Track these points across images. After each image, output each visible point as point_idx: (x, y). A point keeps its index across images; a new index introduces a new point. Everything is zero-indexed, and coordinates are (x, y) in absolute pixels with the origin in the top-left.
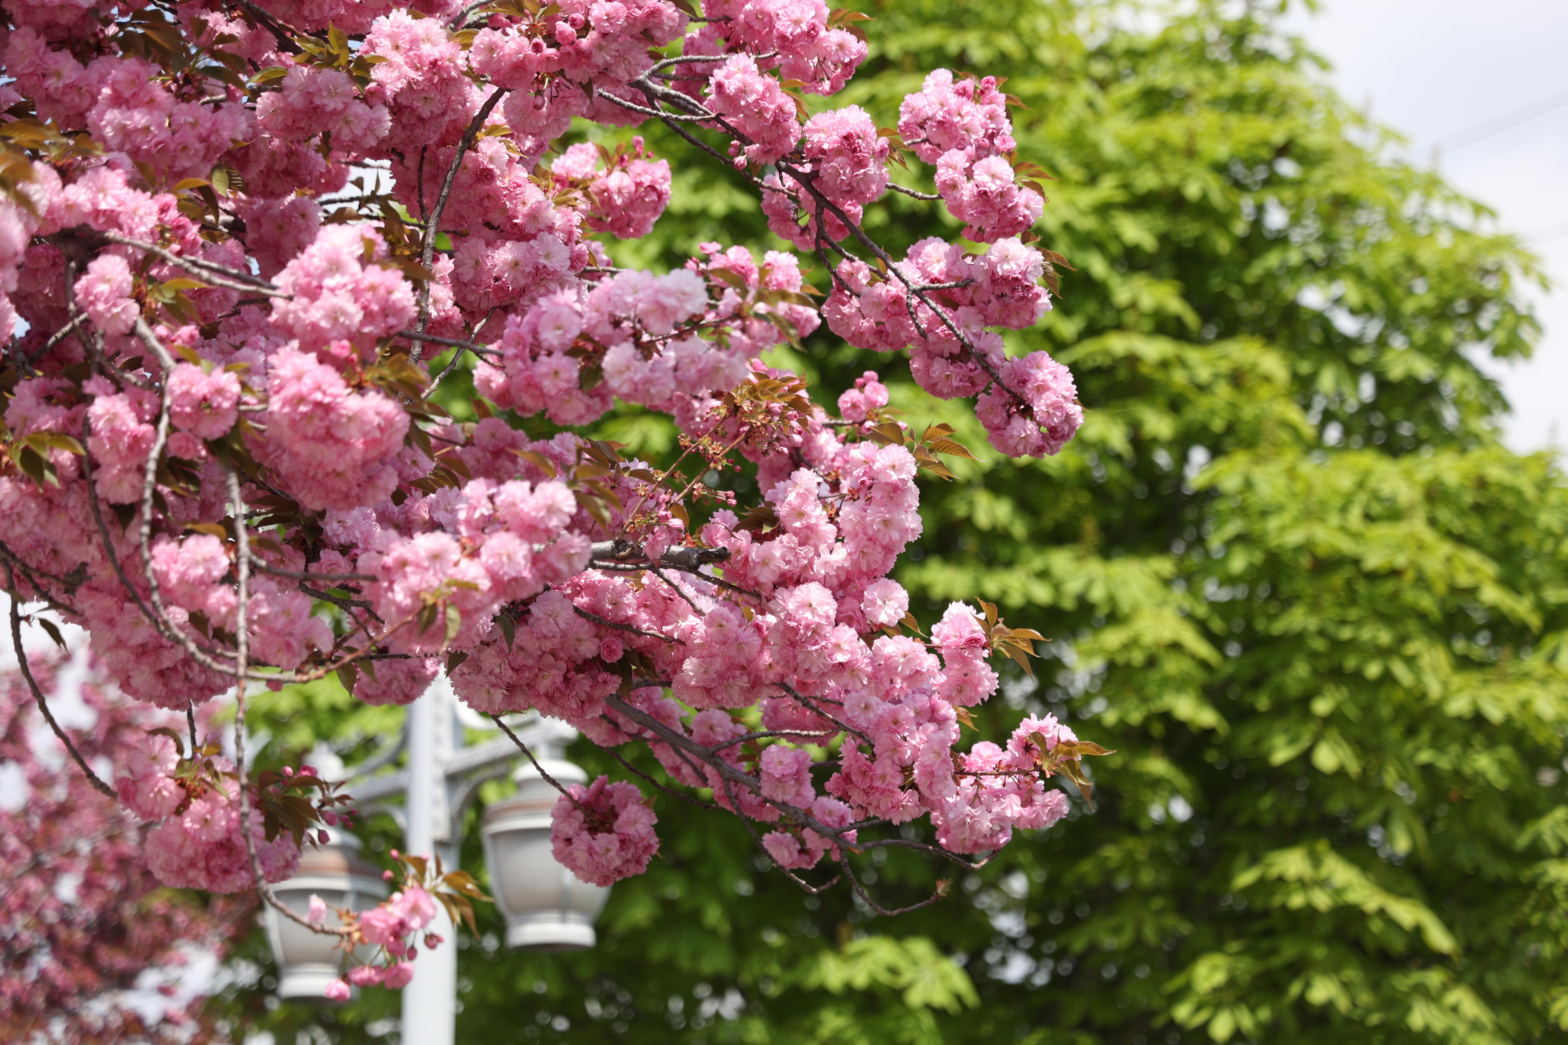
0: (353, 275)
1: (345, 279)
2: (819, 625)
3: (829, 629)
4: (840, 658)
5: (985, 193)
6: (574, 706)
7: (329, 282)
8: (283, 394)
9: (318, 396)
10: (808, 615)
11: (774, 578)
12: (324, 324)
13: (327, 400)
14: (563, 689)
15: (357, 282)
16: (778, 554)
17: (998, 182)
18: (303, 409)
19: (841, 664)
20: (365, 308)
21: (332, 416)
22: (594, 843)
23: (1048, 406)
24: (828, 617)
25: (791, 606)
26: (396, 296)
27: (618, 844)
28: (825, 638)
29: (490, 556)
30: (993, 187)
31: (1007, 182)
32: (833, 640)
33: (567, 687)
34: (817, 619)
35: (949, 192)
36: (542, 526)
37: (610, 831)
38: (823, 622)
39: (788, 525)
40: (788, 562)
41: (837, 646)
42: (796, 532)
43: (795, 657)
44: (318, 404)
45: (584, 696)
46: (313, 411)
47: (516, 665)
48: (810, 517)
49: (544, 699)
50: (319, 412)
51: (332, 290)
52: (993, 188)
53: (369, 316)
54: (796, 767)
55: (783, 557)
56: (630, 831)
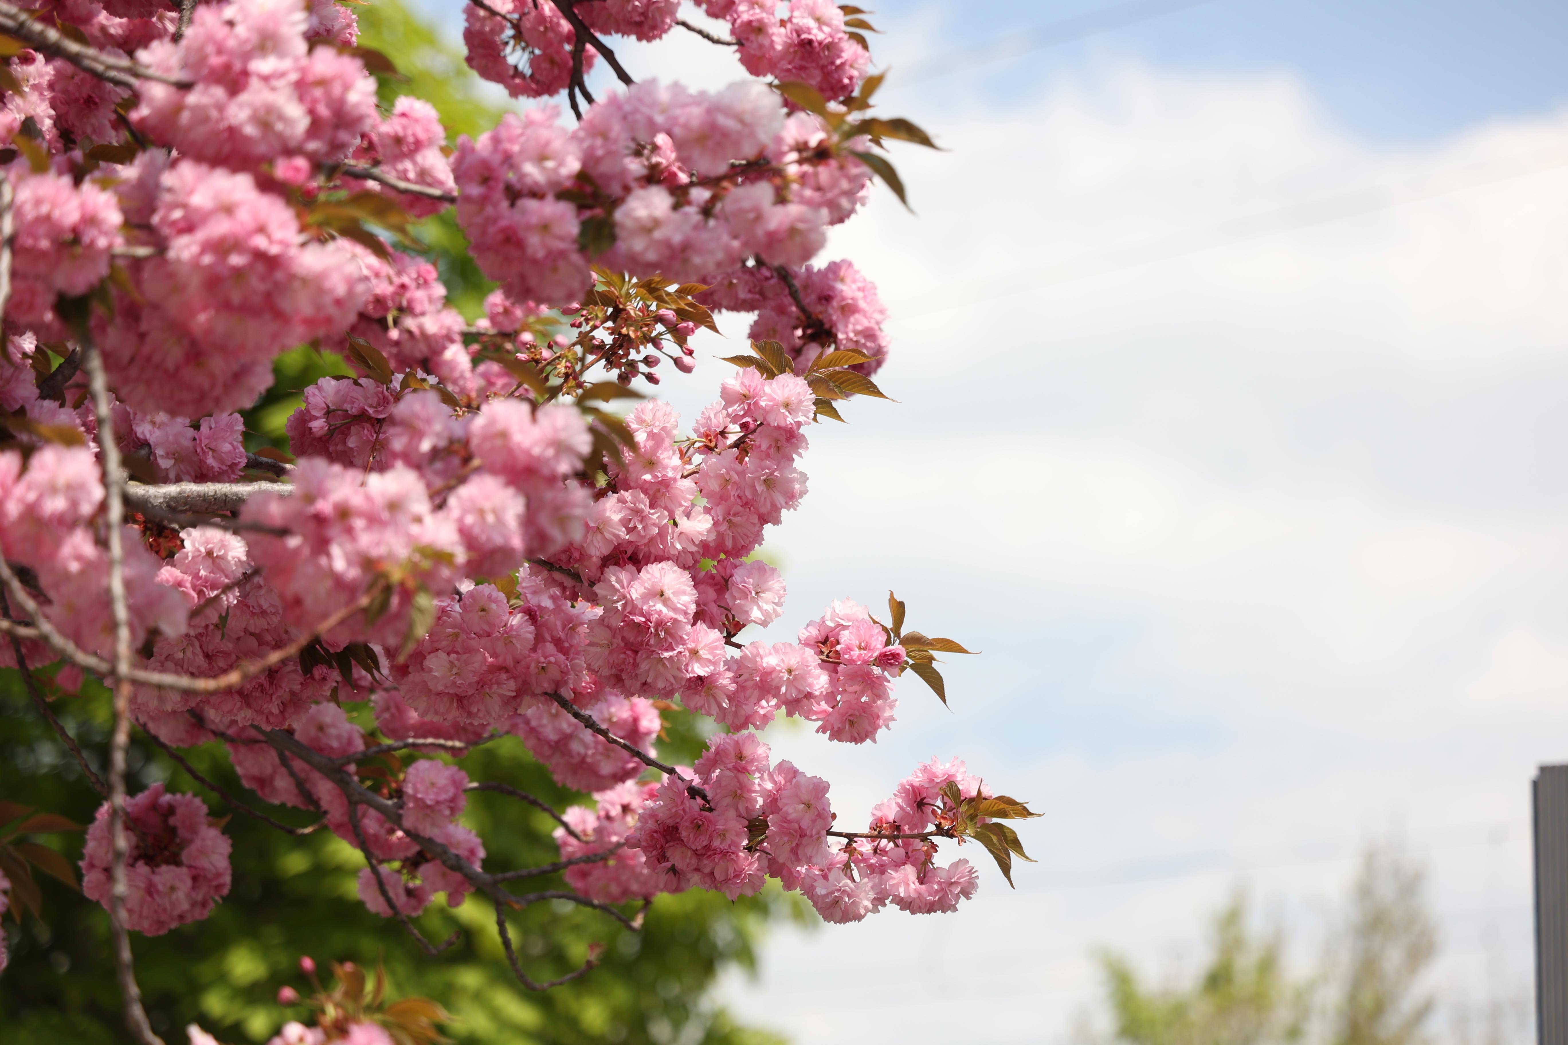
0: (296, 59)
1: (286, 64)
2: (675, 621)
3: (688, 627)
4: (699, 670)
5: (810, 42)
6: (275, 711)
7: (263, 65)
8: (201, 235)
9: (260, 242)
10: (659, 606)
11: (606, 551)
12: (250, 130)
13: (274, 250)
14: (266, 684)
15: (303, 71)
16: (616, 517)
17: (826, 29)
18: (236, 260)
19: (700, 678)
20: (312, 112)
21: (279, 275)
22: (156, 879)
23: (857, 333)
24: (685, 613)
25: (636, 592)
26: (353, 97)
27: (189, 882)
28: (683, 642)
29: (465, 512)
30: (818, 35)
31: (838, 31)
32: (691, 645)
33: (271, 683)
34: (672, 614)
35: (752, 37)
36: (546, 471)
37: (178, 863)
38: (681, 617)
39: (633, 476)
40: (630, 531)
41: (694, 653)
42: (644, 488)
43: (635, 665)
44: (260, 256)
45: (287, 697)
46: (250, 266)
47: (211, 648)
48: (665, 468)
49: (237, 697)
50: (260, 268)
51: (266, 79)
52: (820, 36)
53: (316, 127)
54: (451, 791)
55: (625, 522)
56: (204, 863)
